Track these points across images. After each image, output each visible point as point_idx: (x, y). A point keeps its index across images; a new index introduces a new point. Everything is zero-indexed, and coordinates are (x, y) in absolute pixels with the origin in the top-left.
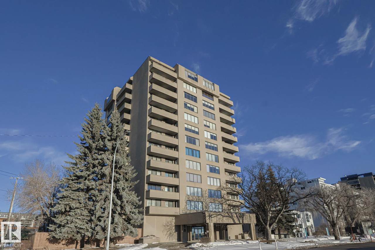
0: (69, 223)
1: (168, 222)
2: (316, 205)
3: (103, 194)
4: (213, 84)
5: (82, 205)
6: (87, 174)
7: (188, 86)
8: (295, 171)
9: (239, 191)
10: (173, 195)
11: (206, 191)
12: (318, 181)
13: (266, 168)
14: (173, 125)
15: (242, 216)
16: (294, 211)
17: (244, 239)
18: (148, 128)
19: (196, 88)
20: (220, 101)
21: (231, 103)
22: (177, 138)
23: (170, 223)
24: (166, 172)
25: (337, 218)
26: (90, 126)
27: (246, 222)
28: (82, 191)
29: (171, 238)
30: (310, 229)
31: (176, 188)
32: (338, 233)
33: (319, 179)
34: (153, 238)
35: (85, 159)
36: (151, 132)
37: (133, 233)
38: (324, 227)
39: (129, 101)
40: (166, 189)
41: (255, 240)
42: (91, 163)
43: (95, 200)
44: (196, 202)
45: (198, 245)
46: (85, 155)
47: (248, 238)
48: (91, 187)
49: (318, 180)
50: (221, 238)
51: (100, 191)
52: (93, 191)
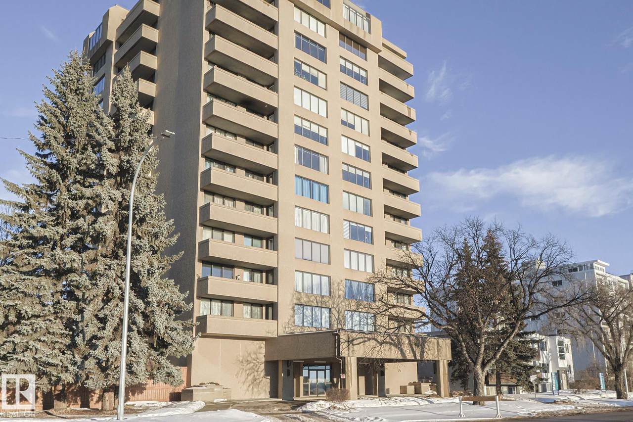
0: (18, 350)
1: (250, 354)
2: (583, 322)
3: (100, 284)
4: (368, 16)
5: (46, 308)
6: (58, 233)
7: (304, 15)
8: (550, 244)
9: (419, 287)
10: (262, 291)
11: (339, 283)
12: (592, 267)
13: (485, 233)
14: (266, 117)
15: (420, 342)
16: (534, 335)
17: (421, 394)
18: (204, 122)
19: (325, 24)
20: (383, 63)
21: (409, 68)
22: (276, 151)
23: (254, 356)
24: (246, 235)
25: (626, 351)
26: (60, 110)
27: (429, 356)
28: (45, 276)
29: (255, 390)
30: (564, 376)
31: (270, 274)
32: (625, 385)
33: (594, 265)
34: (215, 389)
35: (49, 196)
36: (211, 135)
37: (174, 377)
38: (594, 370)
39: (152, 48)
40: (246, 275)
41: (445, 396)
42: (68, 206)
43: (80, 297)
44: (317, 309)
45: (321, 406)
46: (52, 185)
47: (429, 392)
48: (68, 266)
49: (592, 265)
50: (369, 391)
51: (93, 276)
52: (73, 277)
